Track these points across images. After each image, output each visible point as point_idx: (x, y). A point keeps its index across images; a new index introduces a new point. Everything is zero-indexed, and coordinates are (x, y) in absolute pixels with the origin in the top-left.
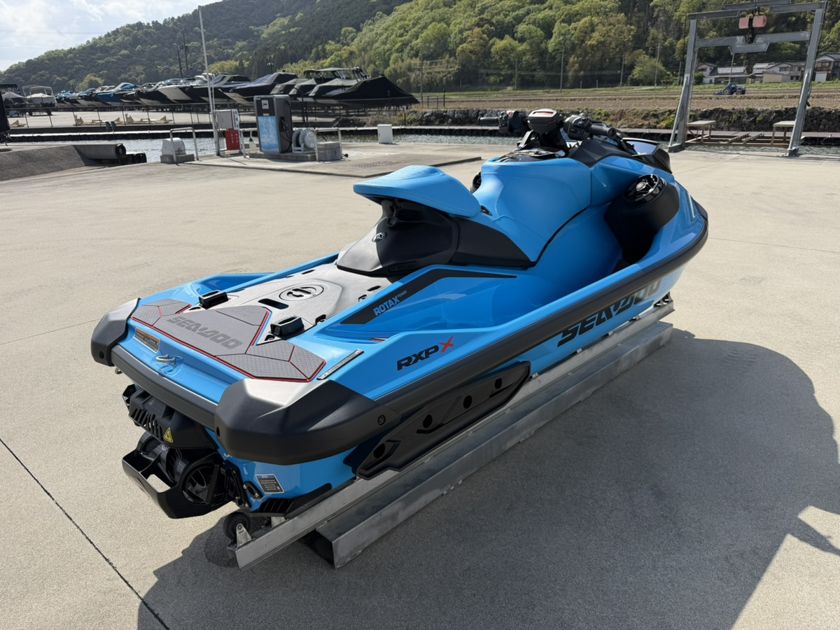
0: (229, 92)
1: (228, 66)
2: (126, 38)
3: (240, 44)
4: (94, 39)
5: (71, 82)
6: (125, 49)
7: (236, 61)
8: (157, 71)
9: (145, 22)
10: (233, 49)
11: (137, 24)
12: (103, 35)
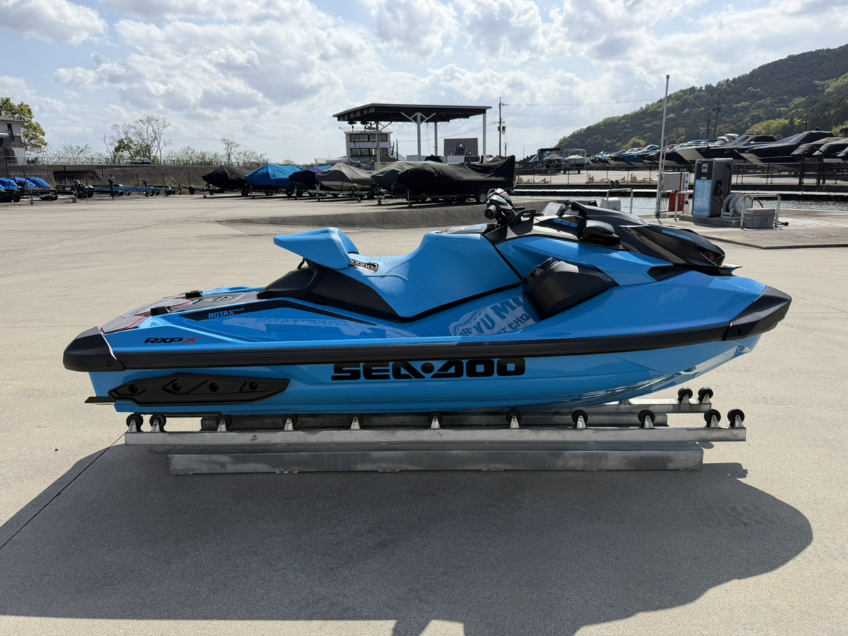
0: (744, 153)
1: (775, 125)
2: (676, 103)
3: (798, 100)
4: (648, 105)
5: (618, 144)
6: (673, 113)
7: (786, 119)
8: (698, 132)
9: (698, 86)
10: (787, 107)
11: (690, 89)
12: (656, 101)
